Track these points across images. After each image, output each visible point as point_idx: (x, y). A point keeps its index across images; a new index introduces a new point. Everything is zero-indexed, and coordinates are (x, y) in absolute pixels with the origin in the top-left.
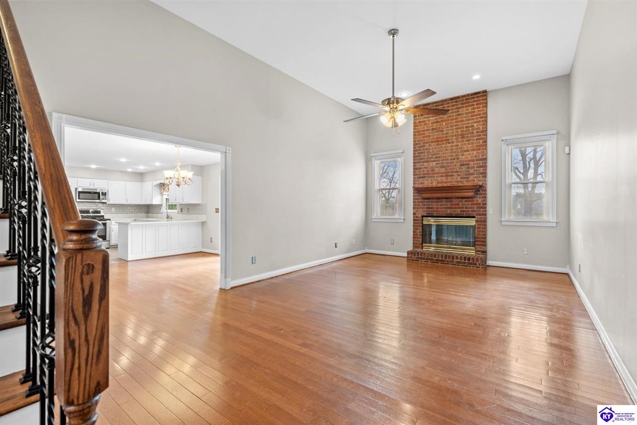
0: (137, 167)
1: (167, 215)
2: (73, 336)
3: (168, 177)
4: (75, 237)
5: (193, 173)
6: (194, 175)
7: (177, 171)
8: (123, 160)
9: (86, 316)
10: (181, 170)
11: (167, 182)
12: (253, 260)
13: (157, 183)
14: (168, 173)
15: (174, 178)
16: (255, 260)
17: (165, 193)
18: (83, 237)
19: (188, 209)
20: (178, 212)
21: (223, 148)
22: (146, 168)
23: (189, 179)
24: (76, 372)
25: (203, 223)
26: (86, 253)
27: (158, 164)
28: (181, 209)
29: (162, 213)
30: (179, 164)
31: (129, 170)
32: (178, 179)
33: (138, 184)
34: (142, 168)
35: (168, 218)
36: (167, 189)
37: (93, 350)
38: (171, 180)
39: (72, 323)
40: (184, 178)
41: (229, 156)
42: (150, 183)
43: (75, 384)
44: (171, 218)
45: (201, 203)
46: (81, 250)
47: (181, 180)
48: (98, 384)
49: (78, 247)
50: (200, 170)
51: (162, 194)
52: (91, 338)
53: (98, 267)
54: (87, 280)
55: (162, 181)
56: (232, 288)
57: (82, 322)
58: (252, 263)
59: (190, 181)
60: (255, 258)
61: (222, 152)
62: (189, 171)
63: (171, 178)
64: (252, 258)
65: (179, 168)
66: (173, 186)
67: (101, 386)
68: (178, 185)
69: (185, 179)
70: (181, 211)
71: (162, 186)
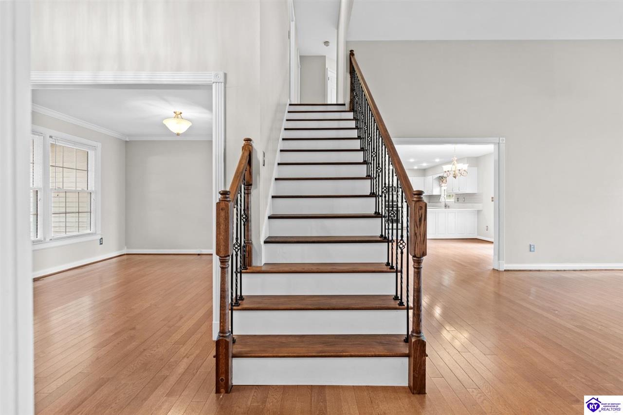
0: (421, 165)
1: (445, 204)
2: (417, 231)
3: (446, 171)
4: (416, 196)
5: (468, 165)
6: (468, 166)
7: (454, 164)
8: (412, 160)
9: (420, 225)
10: (458, 163)
11: (445, 175)
12: (531, 248)
13: (436, 177)
14: (446, 168)
15: (451, 171)
16: (534, 248)
17: (443, 185)
18: (419, 196)
19: (464, 198)
20: (455, 202)
21: (496, 140)
22: (428, 164)
23: (465, 170)
24: (417, 244)
25: (479, 212)
26: (420, 202)
27: (437, 160)
28: (458, 199)
29: (441, 203)
30: (456, 159)
31: (416, 168)
32: (454, 171)
33: (422, 178)
34: (425, 165)
35: (446, 206)
36: (445, 181)
37: (422, 239)
38: (448, 173)
39: (416, 227)
40: (459, 170)
41: (503, 146)
42: (431, 177)
43: (416, 249)
44: (449, 207)
45: (476, 192)
46: (418, 201)
47: (457, 172)
48: (423, 253)
49: (418, 200)
50: (475, 161)
51: (440, 186)
52: (421, 234)
53: (424, 208)
54: (420, 212)
55: (441, 175)
56: (505, 271)
57: (419, 227)
58: (530, 251)
59: (465, 172)
60: (534, 246)
61: (494, 143)
62: (464, 164)
63: (448, 171)
64: (530, 245)
65: (455, 162)
66: (450, 179)
67: (424, 254)
68: (455, 177)
69: (461, 170)
70: (458, 201)
71: (441, 179)
